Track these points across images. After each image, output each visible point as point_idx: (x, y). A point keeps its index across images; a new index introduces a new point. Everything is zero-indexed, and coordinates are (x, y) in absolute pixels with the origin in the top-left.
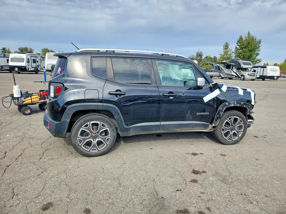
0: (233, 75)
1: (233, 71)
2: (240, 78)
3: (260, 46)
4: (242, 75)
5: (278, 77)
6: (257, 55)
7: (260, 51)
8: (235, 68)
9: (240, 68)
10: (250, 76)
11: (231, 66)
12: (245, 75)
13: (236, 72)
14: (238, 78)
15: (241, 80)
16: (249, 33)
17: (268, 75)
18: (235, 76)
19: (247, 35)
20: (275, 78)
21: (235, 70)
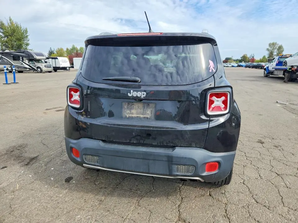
0: (26, 68)
1: (25, 63)
2: (37, 70)
3: (28, 36)
4: (38, 68)
5: (70, 68)
6: (27, 45)
7: (28, 41)
8: (27, 59)
9: (33, 59)
10: (47, 68)
11: (21, 58)
12: (41, 67)
13: (29, 64)
14: (33, 71)
15: (38, 73)
16: (10, 20)
17: (61, 66)
18: (29, 69)
19: (9, 22)
20: (68, 69)
21: (27, 62)
